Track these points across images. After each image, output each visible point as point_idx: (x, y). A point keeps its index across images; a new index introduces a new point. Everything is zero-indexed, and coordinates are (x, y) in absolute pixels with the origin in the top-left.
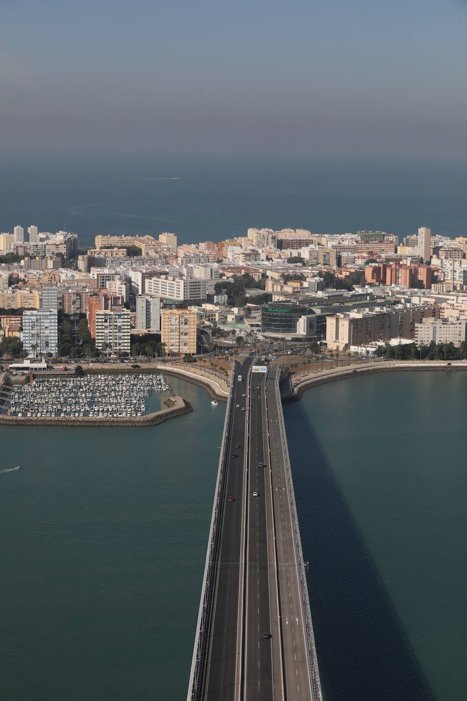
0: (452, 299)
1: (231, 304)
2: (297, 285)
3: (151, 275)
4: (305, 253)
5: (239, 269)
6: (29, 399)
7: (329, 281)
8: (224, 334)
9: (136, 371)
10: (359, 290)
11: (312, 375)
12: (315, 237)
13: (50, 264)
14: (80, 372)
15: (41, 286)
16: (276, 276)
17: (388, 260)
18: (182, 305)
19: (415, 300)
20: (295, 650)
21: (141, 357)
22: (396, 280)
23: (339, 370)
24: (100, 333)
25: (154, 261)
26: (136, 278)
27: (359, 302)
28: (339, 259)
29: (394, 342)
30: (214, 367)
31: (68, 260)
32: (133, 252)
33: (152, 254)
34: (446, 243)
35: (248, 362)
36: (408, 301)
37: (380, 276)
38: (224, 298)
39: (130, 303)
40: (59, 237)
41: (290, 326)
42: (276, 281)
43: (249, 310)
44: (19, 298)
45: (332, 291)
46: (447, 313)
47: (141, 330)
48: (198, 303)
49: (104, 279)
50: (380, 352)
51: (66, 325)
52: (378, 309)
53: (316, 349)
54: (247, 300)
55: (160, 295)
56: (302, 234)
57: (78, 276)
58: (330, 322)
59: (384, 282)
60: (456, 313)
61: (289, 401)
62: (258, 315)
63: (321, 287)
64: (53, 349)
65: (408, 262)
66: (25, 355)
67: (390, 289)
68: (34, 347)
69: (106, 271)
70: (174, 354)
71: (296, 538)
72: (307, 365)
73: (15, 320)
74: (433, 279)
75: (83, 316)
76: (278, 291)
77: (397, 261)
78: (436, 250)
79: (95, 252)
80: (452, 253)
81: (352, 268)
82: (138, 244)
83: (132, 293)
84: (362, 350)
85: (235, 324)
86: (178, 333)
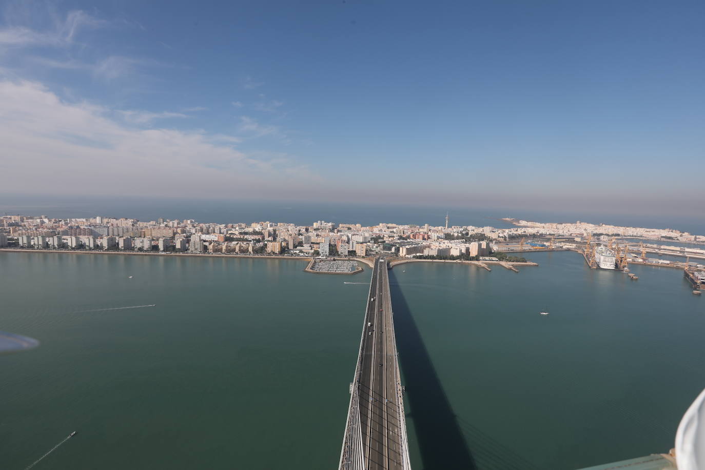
0: (434, 243)
1: (375, 243)
2: (392, 238)
3: (354, 235)
4: (395, 230)
5: (377, 234)
6: (319, 267)
7: (401, 237)
8: (373, 251)
9: (349, 260)
10: (409, 240)
11: (395, 263)
12: (397, 226)
13: (327, 231)
14: (334, 260)
15: (324, 237)
16: (387, 236)
17: (417, 233)
18: (362, 243)
19: (424, 243)
20: (389, 337)
21: (351, 256)
22: (419, 238)
23: (403, 261)
24: (340, 250)
25: (355, 231)
26: (350, 236)
27: (409, 243)
28: (404, 232)
29: (418, 254)
30: (369, 260)
31: (332, 230)
32: (349, 229)
33: (354, 229)
34: (432, 228)
35: (379, 259)
36: (422, 243)
37: (414, 237)
38: (373, 241)
39: (348, 242)
40: (330, 224)
41: (390, 249)
43: (379, 245)
44: (319, 240)
45: (402, 240)
46: (432, 247)
47: (351, 249)
48: (366, 243)
49: (341, 235)
50: (414, 257)
51: (331, 247)
52: (413, 245)
53: (397, 256)
54: (379, 242)
55: (356, 240)
56: (394, 225)
57: (334, 234)
58: (401, 249)
59: (415, 238)
60: (435, 247)
61: (389, 269)
62: (382, 246)
63: (399, 239)
64: (328, 254)
65: (422, 233)
66: (320, 255)
67: (417, 240)
68: (322, 253)
69: (342, 233)
70: (359, 256)
71: (390, 306)
72: (394, 260)
73: (317, 246)
74: (429, 238)
75: (336, 245)
76: (387, 240)
77: (419, 233)
78: (430, 230)
79: (339, 228)
80: (434, 231)
81: (407, 234)
82: (351, 227)
83: (349, 240)
84: (409, 256)
85: (376, 248)
86: (360, 251)
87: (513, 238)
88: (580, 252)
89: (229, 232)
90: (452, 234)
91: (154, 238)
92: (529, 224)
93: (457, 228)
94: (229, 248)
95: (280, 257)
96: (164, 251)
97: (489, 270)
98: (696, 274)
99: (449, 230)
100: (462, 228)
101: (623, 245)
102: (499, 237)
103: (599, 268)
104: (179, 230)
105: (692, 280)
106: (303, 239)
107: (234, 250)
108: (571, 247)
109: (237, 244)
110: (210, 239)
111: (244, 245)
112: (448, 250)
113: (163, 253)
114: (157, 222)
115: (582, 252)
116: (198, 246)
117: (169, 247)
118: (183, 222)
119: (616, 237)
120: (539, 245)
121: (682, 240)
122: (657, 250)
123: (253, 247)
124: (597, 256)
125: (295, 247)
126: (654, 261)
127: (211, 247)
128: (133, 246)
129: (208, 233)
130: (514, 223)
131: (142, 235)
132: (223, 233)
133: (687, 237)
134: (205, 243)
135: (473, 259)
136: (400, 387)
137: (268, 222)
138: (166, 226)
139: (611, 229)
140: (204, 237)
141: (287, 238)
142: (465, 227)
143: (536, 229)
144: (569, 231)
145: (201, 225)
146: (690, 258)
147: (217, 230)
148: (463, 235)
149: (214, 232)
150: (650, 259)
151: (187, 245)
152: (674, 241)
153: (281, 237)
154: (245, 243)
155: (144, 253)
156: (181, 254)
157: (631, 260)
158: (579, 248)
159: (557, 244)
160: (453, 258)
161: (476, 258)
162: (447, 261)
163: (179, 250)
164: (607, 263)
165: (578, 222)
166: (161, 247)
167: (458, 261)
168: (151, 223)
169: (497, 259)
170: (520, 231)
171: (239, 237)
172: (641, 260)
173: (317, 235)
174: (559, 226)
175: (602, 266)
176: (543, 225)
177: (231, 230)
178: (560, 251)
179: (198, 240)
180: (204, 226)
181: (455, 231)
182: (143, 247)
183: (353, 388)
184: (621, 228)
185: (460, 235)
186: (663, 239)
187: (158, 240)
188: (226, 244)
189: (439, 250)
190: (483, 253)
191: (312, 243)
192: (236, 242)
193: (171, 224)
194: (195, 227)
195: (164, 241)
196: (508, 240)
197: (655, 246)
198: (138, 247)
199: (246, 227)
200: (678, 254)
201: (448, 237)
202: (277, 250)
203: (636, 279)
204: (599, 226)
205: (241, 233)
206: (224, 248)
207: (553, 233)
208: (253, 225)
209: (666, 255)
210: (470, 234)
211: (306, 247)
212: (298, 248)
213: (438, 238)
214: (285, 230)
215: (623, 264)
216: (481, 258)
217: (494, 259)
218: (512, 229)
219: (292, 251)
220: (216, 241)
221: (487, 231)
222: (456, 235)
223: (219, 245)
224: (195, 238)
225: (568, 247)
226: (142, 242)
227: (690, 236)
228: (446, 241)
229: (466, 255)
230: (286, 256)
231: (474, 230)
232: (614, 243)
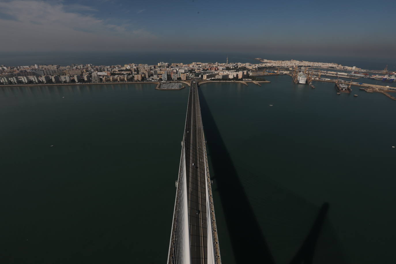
0: (220, 72)
2: (199, 70)
4: (200, 66)
5: (191, 68)
6: (163, 87)
7: (204, 70)
8: (190, 77)
9: (178, 82)
10: (208, 71)
11: (201, 83)
12: (202, 63)
13: (166, 67)
14: (170, 83)
15: (164, 71)
16: (197, 69)
17: (212, 67)
18: (184, 73)
19: (215, 72)
20: (199, 119)
21: (178, 80)
22: (213, 70)
23: (205, 82)
24: (173, 77)
25: (180, 67)
26: (177, 69)
27: (208, 73)
28: (205, 67)
29: (212, 78)
30: (188, 82)
31: (168, 67)
32: (177, 66)
33: (180, 66)
34: (220, 64)
35: (193, 81)
37: (211, 69)
38: (189, 72)
39: (177, 73)
40: (167, 64)
41: (199, 76)
42: (196, 70)
44: (162, 72)
46: (219, 74)
47: (178, 77)
48: (186, 73)
49: (173, 69)
50: (210, 80)
51: (168, 76)
52: (210, 74)
53: (202, 79)
54: (193, 73)
55: (181, 72)
56: (200, 63)
57: (169, 69)
58: (204, 76)
60: (221, 74)
61: (198, 86)
62: (194, 75)
64: (166, 80)
65: (215, 67)
66: (163, 80)
68: (164, 79)
69: (173, 68)
70: (183, 80)
71: (199, 105)
72: (201, 81)
73: (161, 76)
74: (218, 69)
75: (170, 75)
76: (197, 71)
79: (172, 66)
80: (221, 66)
81: (207, 68)
82: (178, 65)
83: (177, 72)
84: (208, 79)
85: (192, 76)
86: (183, 77)
87: (260, 69)
88: (291, 75)
89: (113, 70)
90: (230, 67)
91: (71, 75)
92: (268, 61)
93: (232, 64)
94: (114, 79)
95: (142, 82)
96: (78, 82)
97: (247, 85)
98: (340, 84)
99: (228, 65)
100: (234, 64)
101: (311, 71)
102: (253, 68)
103: (299, 83)
104: (84, 70)
105: (338, 88)
106: (153, 73)
107: (117, 80)
108: (287, 73)
109: (118, 76)
110: (103, 75)
111: (122, 77)
112: (228, 75)
113: (78, 84)
114: (71, 66)
115: (291, 76)
116: (97, 79)
117: (81, 80)
118: (86, 66)
119: (309, 68)
120: (272, 72)
121: (338, 68)
122: (326, 74)
123: (127, 78)
124: (298, 77)
125: (149, 77)
126: (323, 79)
127: (104, 79)
128: (60, 80)
129: (101, 71)
130: (261, 61)
131: (64, 74)
132: (110, 71)
133: (341, 67)
134: (100, 77)
135: (240, 80)
136: (204, 142)
137: (133, 64)
138: (77, 68)
139: (307, 63)
140: (99, 73)
141: (144, 72)
142: (236, 63)
143: (271, 64)
144: (287, 65)
145: (96, 67)
146: (339, 77)
147: (106, 70)
148: (235, 67)
149: (104, 71)
150: (322, 78)
151: (91, 79)
152: (334, 69)
153: (141, 72)
154: (122, 76)
155: (68, 84)
156: (88, 83)
157: (313, 79)
158: (290, 73)
159: (281, 72)
160: (230, 79)
161: (241, 80)
162: (227, 81)
163: (87, 82)
164: (302, 80)
165: (292, 60)
166: (76, 80)
167: (233, 81)
168: (67, 67)
169: (251, 80)
170: (264, 65)
171: (119, 73)
172: (318, 79)
173: (160, 70)
174: (283, 62)
175: (300, 82)
176: (275, 61)
177: (113, 69)
178: (282, 75)
179: (96, 75)
180: (98, 67)
181: (231, 65)
182: (66, 81)
183: (183, 143)
184: (311, 63)
185: (234, 67)
186: (330, 68)
187: (73, 76)
188: (112, 77)
189: (223, 76)
190: (244, 77)
191: (158, 74)
192: (117, 76)
193: (79, 67)
194: (93, 68)
195: (77, 77)
196: (257, 70)
197: (325, 72)
198: (63, 81)
199: (121, 67)
200: (335, 75)
201: (228, 69)
202: (140, 79)
203: (314, 88)
204: (302, 62)
205: (119, 71)
206: (111, 79)
207: (279, 66)
208: (125, 66)
209: (329, 76)
210: (239, 67)
211: (155, 77)
212: (151, 77)
213: (223, 69)
214: (143, 68)
215: (309, 81)
216: (244, 79)
217: (250, 79)
218: (260, 64)
219: (148, 79)
220: (106, 76)
221: (247, 65)
222: (232, 67)
223: (108, 77)
224: (94, 74)
225: (286, 73)
226: (65, 78)
227: (342, 67)
228: (227, 71)
229: (236, 78)
230: (145, 82)
231: (241, 65)
232: (307, 70)
